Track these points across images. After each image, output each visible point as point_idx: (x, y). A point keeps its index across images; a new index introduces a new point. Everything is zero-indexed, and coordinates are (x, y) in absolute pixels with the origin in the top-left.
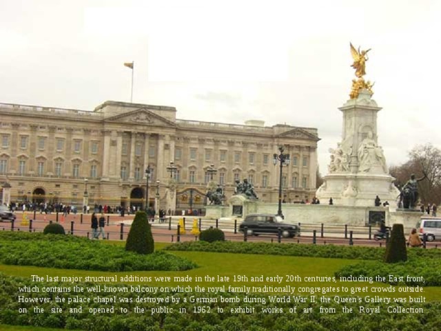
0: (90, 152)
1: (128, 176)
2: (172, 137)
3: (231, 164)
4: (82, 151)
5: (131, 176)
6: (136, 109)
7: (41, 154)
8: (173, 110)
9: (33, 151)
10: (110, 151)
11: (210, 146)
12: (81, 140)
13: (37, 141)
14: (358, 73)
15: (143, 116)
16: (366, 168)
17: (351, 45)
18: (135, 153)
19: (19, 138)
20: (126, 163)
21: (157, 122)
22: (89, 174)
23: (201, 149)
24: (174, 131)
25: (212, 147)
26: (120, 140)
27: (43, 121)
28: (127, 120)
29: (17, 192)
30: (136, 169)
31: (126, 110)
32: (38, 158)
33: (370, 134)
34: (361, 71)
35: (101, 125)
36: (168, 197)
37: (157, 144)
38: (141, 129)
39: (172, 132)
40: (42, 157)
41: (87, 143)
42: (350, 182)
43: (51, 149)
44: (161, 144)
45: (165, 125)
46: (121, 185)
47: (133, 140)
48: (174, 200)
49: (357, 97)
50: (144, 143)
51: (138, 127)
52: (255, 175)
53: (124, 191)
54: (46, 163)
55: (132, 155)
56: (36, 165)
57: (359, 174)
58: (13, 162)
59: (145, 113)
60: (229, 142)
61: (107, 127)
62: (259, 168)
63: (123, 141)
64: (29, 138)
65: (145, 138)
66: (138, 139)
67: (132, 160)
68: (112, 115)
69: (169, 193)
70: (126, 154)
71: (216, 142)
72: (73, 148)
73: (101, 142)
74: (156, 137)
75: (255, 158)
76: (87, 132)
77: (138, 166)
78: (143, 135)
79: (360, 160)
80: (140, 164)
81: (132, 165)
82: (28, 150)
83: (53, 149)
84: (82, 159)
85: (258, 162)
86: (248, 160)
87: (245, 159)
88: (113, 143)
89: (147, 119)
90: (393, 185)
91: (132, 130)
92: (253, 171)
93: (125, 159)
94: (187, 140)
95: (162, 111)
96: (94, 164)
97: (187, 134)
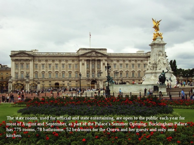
0: (75, 68)
1: (90, 76)
2: (106, 60)
3: (130, 69)
4: (71, 68)
5: (91, 76)
6: (91, 50)
7: (57, 70)
8: (105, 50)
9: (53, 69)
10: (82, 67)
11: (121, 62)
12: (71, 64)
13: (55, 66)
14: (156, 30)
15: (94, 53)
16: (159, 68)
17: (153, 19)
18: (92, 67)
19: (48, 65)
20: (89, 71)
21: (99, 55)
22: (75, 76)
23: (118, 64)
24: (107, 58)
25: (122, 63)
26: (85, 63)
27: (56, 58)
28: (88, 55)
29: (49, 85)
30: (92, 73)
31: (87, 51)
32: (56, 72)
33: (161, 54)
34: (157, 29)
35: (78, 58)
36: (100, 84)
37: (100, 63)
38: (93, 58)
39: (106, 58)
40: (57, 71)
41: (73, 65)
42: (153, 74)
43: (60, 68)
44: (102, 63)
45: (103, 56)
46: (87, 80)
47: (91, 62)
48: (102, 84)
49: (156, 40)
50: (95, 63)
51: (92, 57)
52: (141, 73)
53: (88, 82)
54: (59, 73)
55: (91, 68)
56: (55, 74)
57: (157, 71)
58: (46, 74)
59: (95, 52)
60: (129, 60)
61: (81, 58)
62: (142, 70)
63: (87, 63)
64: (52, 65)
65: (95, 62)
66: (93, 62)
67: (91, 70)
68: (82, 53)
69: (100, 82)
70: (88, 68)
71: (124, 61)
72: (68, 67)
73: (79, 64)
74: (99, 61)
75: (140, 66)
76: (73, 61)
77: (93, 72)
78: (95, 60)
79: (157, 65)
80: (94, 71)
81: (91, 72)
82: (52, 69)
83: (61, 68)
84: (72, 71)
85: (142, 67)
86: (137, 67)
87: (136, 66)
88: (83, 64)
89: (95, 54)
90: (173, 75)
91: (90, 59)
92: (140, 71)
93: (88, 70)
94: (112, 61)
95: (101, 51)
96: (77, 72)
97: (112, 59)
